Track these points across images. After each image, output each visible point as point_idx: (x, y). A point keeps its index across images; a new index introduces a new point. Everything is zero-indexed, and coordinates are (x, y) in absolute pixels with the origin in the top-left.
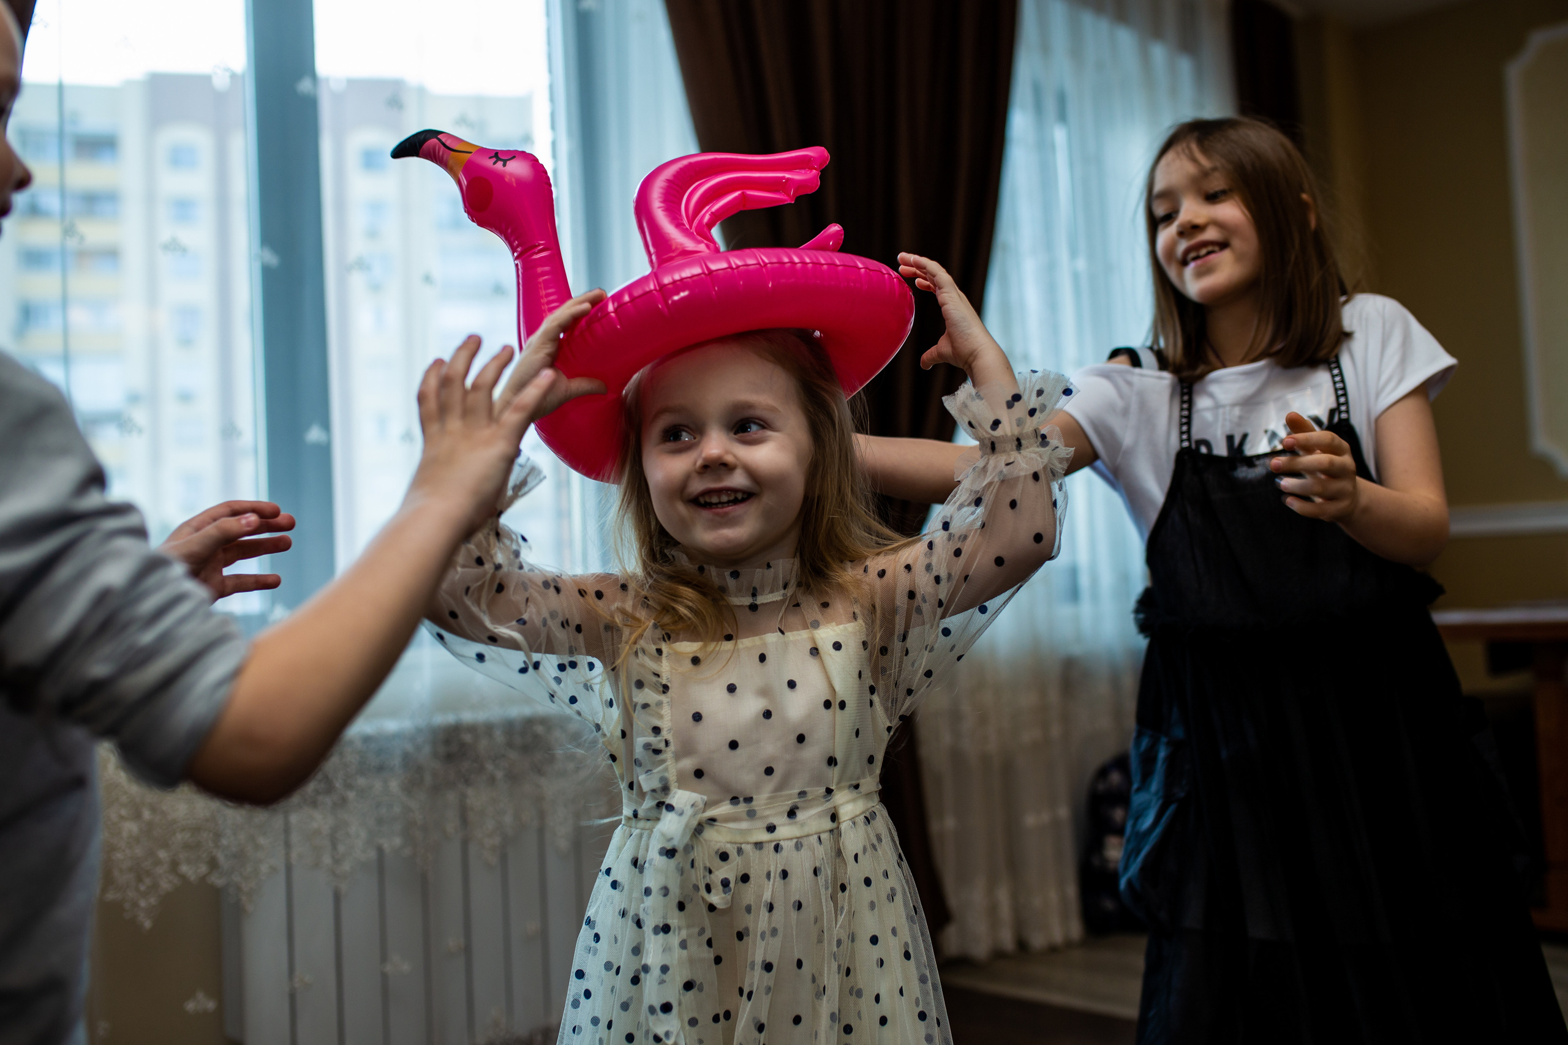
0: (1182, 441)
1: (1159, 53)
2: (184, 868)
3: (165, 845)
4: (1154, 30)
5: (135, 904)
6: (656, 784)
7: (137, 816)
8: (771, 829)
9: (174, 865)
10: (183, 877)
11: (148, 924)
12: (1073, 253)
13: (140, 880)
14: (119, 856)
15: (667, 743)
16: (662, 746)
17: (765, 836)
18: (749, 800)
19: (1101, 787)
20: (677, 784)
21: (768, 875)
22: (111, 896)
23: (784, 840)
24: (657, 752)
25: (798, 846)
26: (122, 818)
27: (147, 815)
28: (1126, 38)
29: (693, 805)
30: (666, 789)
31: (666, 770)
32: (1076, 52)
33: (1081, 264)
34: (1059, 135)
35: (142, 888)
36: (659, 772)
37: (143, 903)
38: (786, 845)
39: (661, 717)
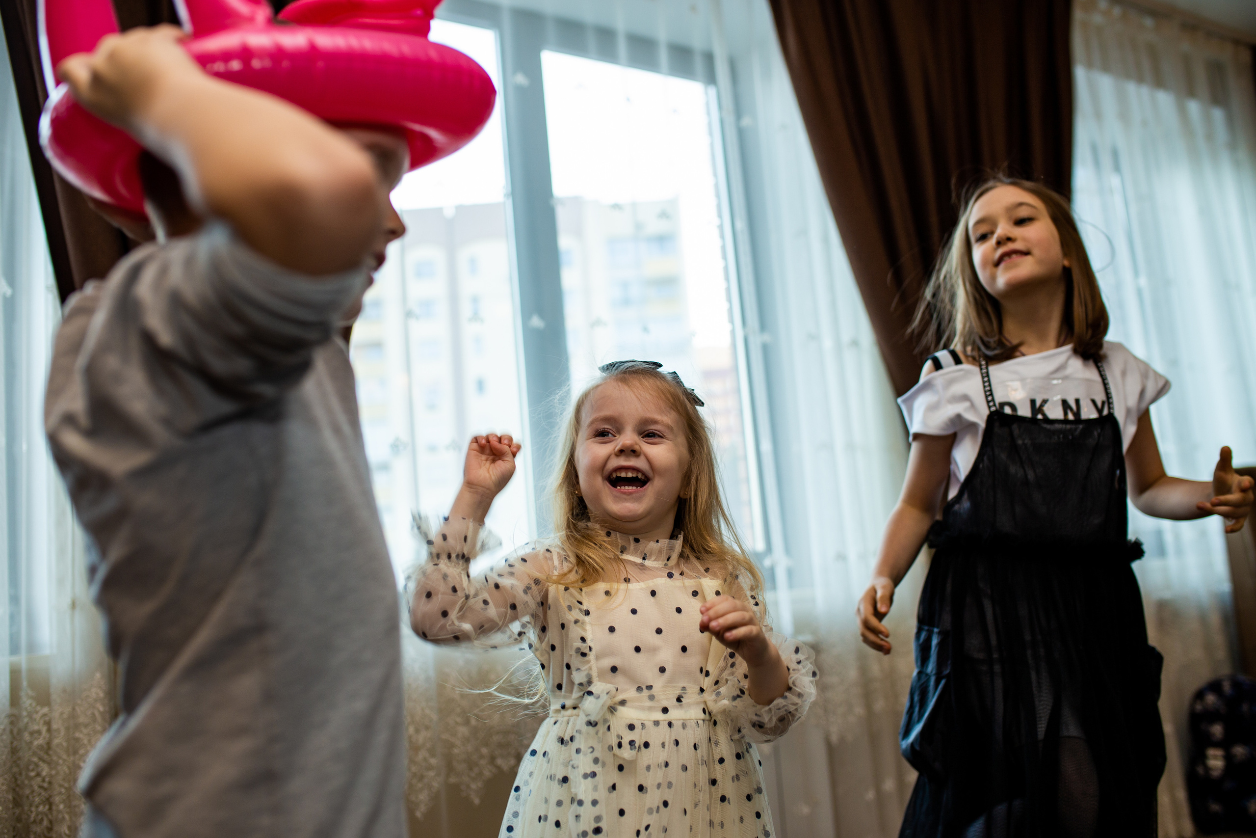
0: (989, 407)
1: (1194, 107)
2: (499, 762)
3: (486, 744)
4: (1190, 91)
5: (468, 787)
6: (584, 680)
7: (467, 722)
8: (665, 710)
9: (492, 759)
10: (498, 767)
11: (477, 801)
12: (1136, 273)
13: (471, 769)
14: (456, 751)
15: (590, 649)
16: (587, 651)
17: (660, 716)
18: (650, 687)
19: (1199, 707)
20: (597, 678)
21: (663, 745)
22: (453, 780)
23: (674, 720)
24: (584, 655)
25: (684, 726)
26: (457, 723)
27: (473, 722)
28: (1165, 100)
29: (607, 693)
30: (590, 682)
31: (590, 668)
32: (1124, 116)
33: (1143, 281)
34: (1114, 181)
35: (473, 775)
36: (586, 670)
37: (474, 786)
38: (677, 724)
39: (585, 630)
